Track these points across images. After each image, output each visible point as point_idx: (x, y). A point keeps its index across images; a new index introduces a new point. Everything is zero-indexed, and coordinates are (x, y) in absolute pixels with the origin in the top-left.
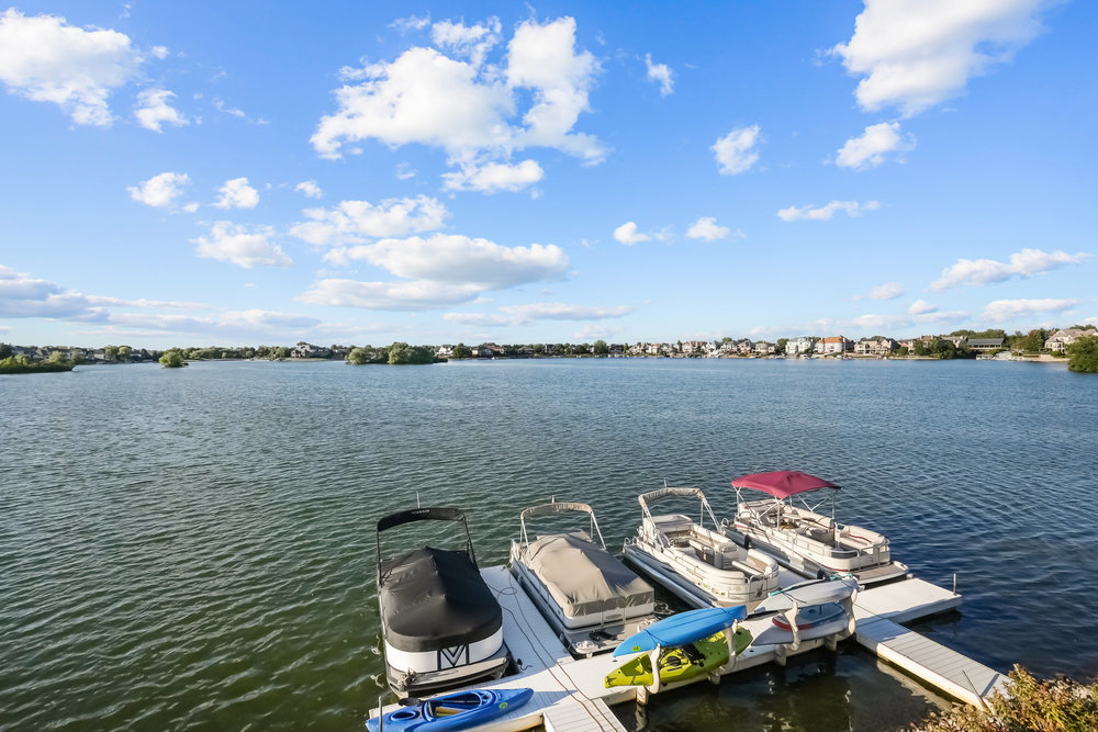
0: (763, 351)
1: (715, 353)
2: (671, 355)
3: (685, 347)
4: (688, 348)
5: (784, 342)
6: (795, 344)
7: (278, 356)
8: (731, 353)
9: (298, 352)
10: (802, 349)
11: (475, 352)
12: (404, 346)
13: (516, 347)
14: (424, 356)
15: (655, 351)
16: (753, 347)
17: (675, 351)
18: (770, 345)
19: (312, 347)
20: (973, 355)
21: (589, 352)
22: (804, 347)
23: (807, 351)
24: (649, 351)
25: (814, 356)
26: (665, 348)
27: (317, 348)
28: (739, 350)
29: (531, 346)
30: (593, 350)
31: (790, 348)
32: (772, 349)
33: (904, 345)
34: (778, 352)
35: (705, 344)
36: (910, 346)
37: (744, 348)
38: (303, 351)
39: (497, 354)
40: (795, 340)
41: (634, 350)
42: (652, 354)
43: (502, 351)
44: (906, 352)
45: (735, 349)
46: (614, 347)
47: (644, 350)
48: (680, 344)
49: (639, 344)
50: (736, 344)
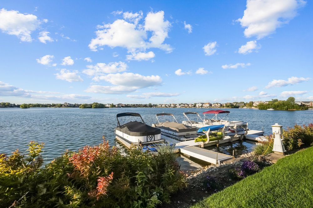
0: (191, 106)
1: (179, 107)
2: (168, 107)
3: (172, 105)
4: (172, 106)
5: (195, 104)
6: (198, 104)
7: (58, 106)
8: (183, 107)
9: (64, 105)
10: (200, 106)
11: (116, 106)
12: (97, 103)
13: (128, 105)
14: (102, 106)
15: (164, 106)
16: (188, 105)
17: (169, 106)
18: (192, 105)
19: (69, 104)
20: (238, 107)
21: (147, 106)
22: (200, 105)
23: (201, 106)
24: (163, 106)
25: (203, 107)
26: (166, 105)
27: (71, 104)
28: (185, 106)
29: (132, 105)
30: (148, 106)
31: (197, 106)
32: (193, 106)
33: (223, 105)
34: (194, 106)
35: (176, 104)
36: (225, 105)
37: (186, 105)
38: (66, 105)
39: (122, 107)
40: (198, 103)
41: (159, 106)
42: (163, 107)
43: (124, 106)
44: (223, 107)
45: (184, 106)
46: (153, 105)
47: (161, 106)
48: (170, 104)
49: (160, 104)
50: (184, 104)
